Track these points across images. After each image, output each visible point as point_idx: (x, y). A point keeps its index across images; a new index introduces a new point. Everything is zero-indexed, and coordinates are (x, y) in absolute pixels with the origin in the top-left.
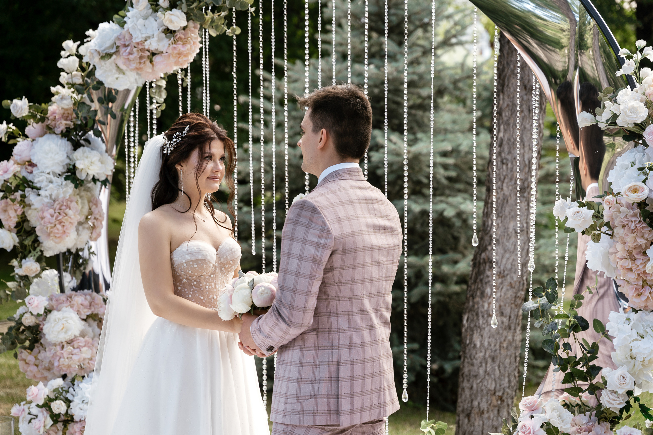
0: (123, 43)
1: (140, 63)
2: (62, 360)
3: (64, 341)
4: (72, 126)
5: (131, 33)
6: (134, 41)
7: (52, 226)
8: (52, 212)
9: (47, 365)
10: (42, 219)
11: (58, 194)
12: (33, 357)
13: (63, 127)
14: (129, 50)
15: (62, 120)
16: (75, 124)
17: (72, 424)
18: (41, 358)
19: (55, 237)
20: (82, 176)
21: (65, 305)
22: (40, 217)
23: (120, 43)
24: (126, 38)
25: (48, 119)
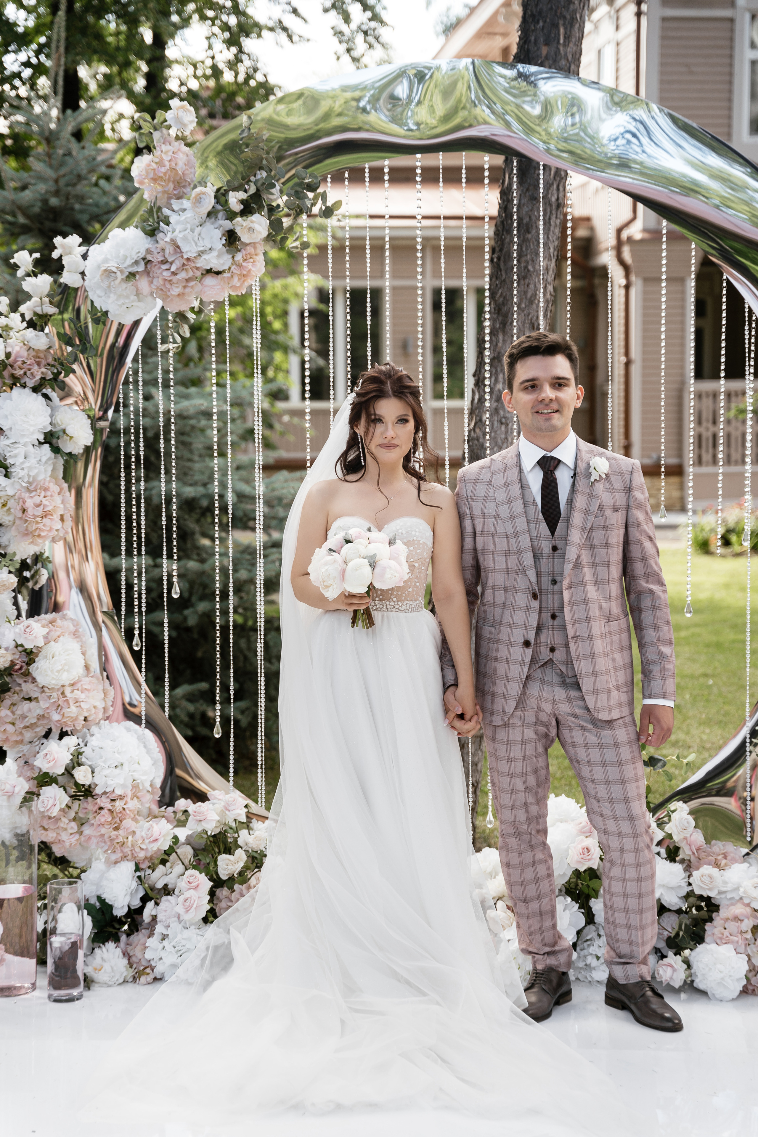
0: (161, 258)
1: (185, 287)
2: (66, 710)
3: (67, 683)
4: (50, 376)
5: (180, 244)
6: (185, 257)
7: (38, 519)
8: (37, 500)
9: (34, 721)
10: (24, 511)
11: (37, 474)
12: (9, 713)
13: (38, 377)
14: (173, 268)
15: (36, 367)
16: (53, 373)
17: (90, 799)
18: (19, 712)
19: (39, 536)
20: (67, 447)
21: (58, 633)
22: (19, 508)
23: (157, 258)
24: (167, 251)
25: (12, 366)
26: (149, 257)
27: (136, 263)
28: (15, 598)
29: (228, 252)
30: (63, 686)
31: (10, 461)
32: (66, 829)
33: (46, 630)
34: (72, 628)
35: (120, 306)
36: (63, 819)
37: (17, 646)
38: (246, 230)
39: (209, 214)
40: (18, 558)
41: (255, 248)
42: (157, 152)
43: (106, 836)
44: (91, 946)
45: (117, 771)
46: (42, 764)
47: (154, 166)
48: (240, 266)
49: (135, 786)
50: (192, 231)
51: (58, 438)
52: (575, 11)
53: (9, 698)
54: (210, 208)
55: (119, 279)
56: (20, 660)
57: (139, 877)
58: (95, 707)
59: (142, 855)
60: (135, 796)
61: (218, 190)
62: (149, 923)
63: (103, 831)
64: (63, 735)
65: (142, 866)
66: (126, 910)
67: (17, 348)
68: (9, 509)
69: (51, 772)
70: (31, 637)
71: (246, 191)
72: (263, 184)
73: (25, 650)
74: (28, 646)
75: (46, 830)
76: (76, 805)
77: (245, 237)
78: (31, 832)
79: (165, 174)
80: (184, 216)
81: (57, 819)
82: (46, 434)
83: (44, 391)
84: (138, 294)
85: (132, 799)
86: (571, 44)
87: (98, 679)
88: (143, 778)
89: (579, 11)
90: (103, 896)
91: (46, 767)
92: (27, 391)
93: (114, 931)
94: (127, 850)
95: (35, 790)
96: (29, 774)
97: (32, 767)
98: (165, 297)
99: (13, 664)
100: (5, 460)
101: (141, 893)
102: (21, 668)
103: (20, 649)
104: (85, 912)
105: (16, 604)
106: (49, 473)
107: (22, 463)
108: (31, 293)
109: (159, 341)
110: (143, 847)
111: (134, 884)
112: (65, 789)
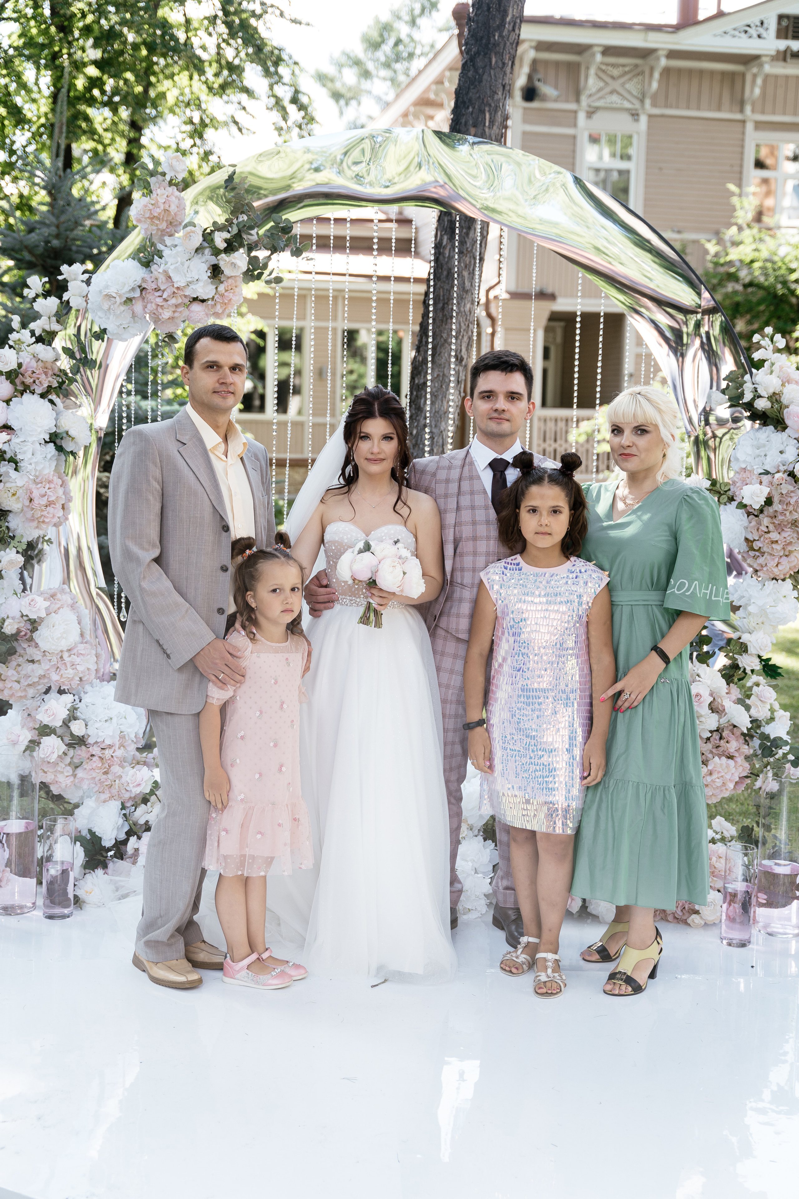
0: (154, 286)
1: (174, 312)
2: (64, 672)
3: (65, 649)
4: (55, 384)
5: (171, 275)
6: (176, 286)
7: (43, 508)
8: (43, 491)
9: (36, 680)
10: (31, 500)
11: (43, 468)
12: (14, 672)
13: (46, 385)
14: (165, 296)
15: (44, 376)
16: (58, 382)
17: (83, 747)
18: (23, 672)
19: (43, 522)
20: (69, 446)
21: (58, 606)
22: (26, 497)
23: (150, 286)
24: (160, 281)
25: (23, 375)
26: (144, 285)
27: (133, 289)
28: (21, 574)
29: (212, 283)
30: (62, 651)
31: (19, 457)
32: (62, 773)
33: (47, 604)
34: (70, 602)
35: (118, 326)
36: (60, 764)
37: (22, 616)
38: (229, 265)
39: (197, 250)
40: (25, 541)
41: (236, 281)
42: (154, 196)
43: (97, 779)
44: (83, 871)
45: (107, 724)
46: (43, 717)
47: (151, 207)
48: (222, 295)
49: (122, 736)
50: (182, 264)
51: (62, 439)
52: (498, 101)
53: (14, 661)
54: (198, 245)
55: (118, 303)
56: (25, 627)
57: (125, 815)
58: (88, 669)
59: (127, 795)
60: (122, 746)
61: (205, 230)
62: (133, 854)
63: (94, 775)
64: (61, 692)
65: (128, 804)
66: (114, 842)
67: (28, 360)
68: (19, 498)
69: (50, 725)
70: (34, 610)
71: (229, 232)
72: (245, 226)
73: (30, 620)
74: (33, 616)
75: (45, 772)
76: (71, 752)
77: (227, 271)
78: (33, 774)
79: (159, 214)
80: (175, 251)
81: (56, 764)
82: (51, 434)
83: (50, 397)
84: (134, 316)
85: (119, 748)
86: (495, 128)
87: (91, 645)
88: (129, 730)
89: (502, 101)
90: (94, 830)
91: (46, 721)
92: (36, 397)
93: (102, 859)
94: (114, 791)
95: (36, 738)
96: (31, 725)
97: (35, 720)
98: (156, 319)
99: (19, 631)
100: (16, 456)
101: (126, 828)
102: (25, 635)
103: (25, 618)
104: (78, 843)
105: (22, 579)
106: (53, 468)
107: (30, 459)
108: (41, 312)
109: (150, 357)
110: (128, 789)
111: (121, 821)
112: (62, 740)
